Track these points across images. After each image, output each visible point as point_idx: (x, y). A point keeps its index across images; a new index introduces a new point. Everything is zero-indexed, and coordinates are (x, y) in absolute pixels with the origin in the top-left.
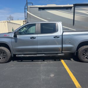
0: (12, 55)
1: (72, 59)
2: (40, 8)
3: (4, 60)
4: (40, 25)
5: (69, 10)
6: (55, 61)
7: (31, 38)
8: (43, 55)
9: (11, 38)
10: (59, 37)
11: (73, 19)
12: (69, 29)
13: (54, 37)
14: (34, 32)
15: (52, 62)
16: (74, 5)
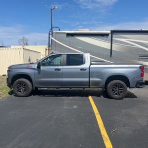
0: (34, 88)
1: (102, 96)
2: (68, 35)
3: (25, 93)
4: (65, 56)
5: (105, 38)
6: (82, 96)
7: (55, 70)
8: (69, 89)
9: (34, 69)
10: (86, 70)
11: (110, 48)
12: (104, 61)
13: (81, 70)
14: (59, 64)
15: (77, 98)
16: (111, 31)
